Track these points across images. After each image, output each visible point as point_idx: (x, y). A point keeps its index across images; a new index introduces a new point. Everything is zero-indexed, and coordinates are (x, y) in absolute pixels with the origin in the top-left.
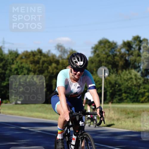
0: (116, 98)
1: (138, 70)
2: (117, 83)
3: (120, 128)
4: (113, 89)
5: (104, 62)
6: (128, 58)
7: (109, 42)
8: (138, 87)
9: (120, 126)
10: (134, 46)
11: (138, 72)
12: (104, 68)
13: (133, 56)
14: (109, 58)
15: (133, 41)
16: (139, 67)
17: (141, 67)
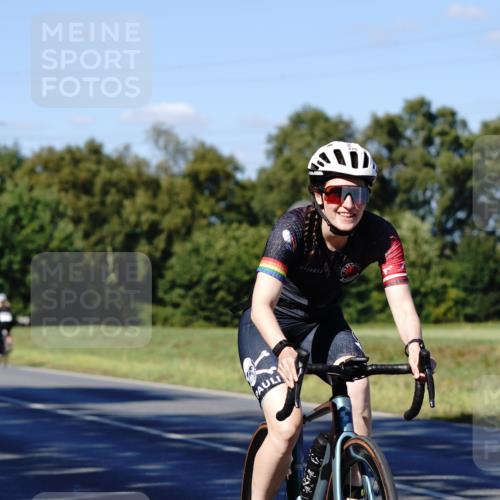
0: (348, 305)
1: (422, 212)
6: (390, 173)
7: (326, 119)
8: (423, 271)
10: (409, 133)
11: (423, 218)
13: (405, 165)
15: (406, 117)
16: (427, 202)
17: (434, 204)
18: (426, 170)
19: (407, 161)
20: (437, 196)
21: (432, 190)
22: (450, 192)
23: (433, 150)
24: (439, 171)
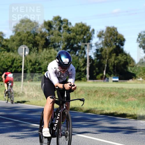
1: (57, 49)
2: (37, 61)
3: (38, 105)
4: (33, 67)
5: (25, 41)
6: (49, 38)
9: (39, 103)
10: (54, 26)
11: (58, 51)
12: (24, 47)
13: (53, 35)
14: (30, 37)
15: (54, 21)
16: (59, 46)
17: (61, 47)
18: (59, 37)
19: (53, 34)
20: (62, 44)
21: (60, 43)
22: (66, 43)
23: (61, 31)
24: (62, 37)
